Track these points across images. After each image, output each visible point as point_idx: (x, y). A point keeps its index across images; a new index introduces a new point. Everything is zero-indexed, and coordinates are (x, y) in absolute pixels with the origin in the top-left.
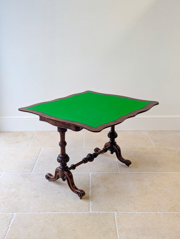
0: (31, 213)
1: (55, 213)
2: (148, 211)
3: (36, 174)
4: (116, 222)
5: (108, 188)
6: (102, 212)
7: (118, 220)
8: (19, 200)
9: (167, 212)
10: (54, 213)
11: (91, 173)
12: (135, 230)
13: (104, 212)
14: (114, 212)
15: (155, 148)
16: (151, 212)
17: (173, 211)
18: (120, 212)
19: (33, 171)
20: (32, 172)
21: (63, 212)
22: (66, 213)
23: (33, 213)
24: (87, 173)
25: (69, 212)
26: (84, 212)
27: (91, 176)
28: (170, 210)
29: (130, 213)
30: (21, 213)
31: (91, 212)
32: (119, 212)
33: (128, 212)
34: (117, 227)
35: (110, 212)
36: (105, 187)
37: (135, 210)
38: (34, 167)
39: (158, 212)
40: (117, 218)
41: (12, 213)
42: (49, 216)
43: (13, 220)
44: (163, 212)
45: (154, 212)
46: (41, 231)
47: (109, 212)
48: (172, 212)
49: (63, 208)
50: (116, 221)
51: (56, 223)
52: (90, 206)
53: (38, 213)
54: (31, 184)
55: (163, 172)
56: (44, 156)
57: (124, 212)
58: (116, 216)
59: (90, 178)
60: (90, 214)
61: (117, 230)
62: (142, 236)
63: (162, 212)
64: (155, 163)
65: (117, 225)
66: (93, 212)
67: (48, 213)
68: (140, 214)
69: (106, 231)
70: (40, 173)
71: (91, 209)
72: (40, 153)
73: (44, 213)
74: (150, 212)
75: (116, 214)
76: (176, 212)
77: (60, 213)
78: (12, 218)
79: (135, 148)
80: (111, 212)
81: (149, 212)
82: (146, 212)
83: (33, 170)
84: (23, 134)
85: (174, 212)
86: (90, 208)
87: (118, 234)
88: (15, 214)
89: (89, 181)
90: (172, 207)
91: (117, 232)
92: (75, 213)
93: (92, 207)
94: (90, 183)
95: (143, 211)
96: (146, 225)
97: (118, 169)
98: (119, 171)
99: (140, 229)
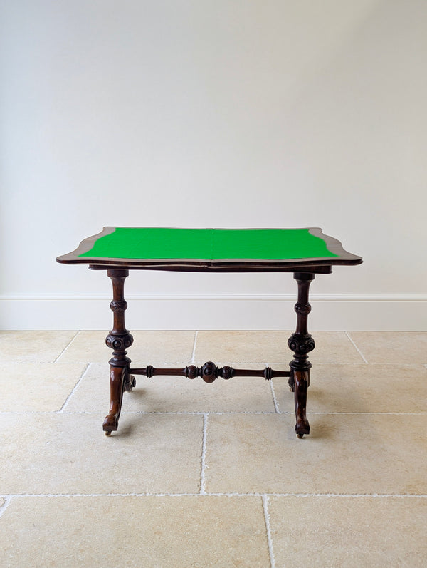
0: (50, 496)
1: (113, 495)
2: (349, 494)
3: (71, 415)
4: (267, 517)
5: (250, 445)
6: (232, 495)
7: (271, 512)
8: (24, 468)
9: (397, 495)
10: (110, 495)
11: (208, 414)
12: (314, 534)
13: (237, 494)
14: (262, 495)
15: (367, 365)
16: (357, 496)
18: (278, 495)
19: (64, 409)
20: (62, 411)
21: (133, 495)
22: (142, 495)
23: (56, 496)
24: (198, 413)
25: (148, 494)
26: (186, 494)
27: (209, 419)
28: (403, 490)
29: (303, 496)
30: (27, 495)
31: (203, 493)
32: (274, 495)
33: (298, 496)
34: (268, 527)
35: (252, 495)
36: (243, 442)
37: (316, 490)
38: (68, 401)
39: (375, 496)
40: (268, 507)
41: (4, 496)
42: (96, 503)
44: (387, 496)
45: (363, 496)
46: (73, 535)
47: (248, 495)
48: (409, 496)
49: (133, 486)
50: (266, 513)
51: (114, 516)
52: (202, 483)
53: (69, 495)
54: (56, 436)
55: (388, 412)
56: (95, 379)
57: (287, 495)
58: (266, 503)
59: (206, 425)
60: (201, 499)
61: (269, 533)
62: (331, 545)
63: (383, 496)
64: (367, 394)
65: (268, 522)
66: (210, 495)
67: (94, 495)
68: (329, 499)
69: (239, 534)
70: (80, 413)
71: (203, 488)
72: (85, 373)
73: (85, 496)
74: (354, 496)
75: (266, 498)
76: (421, 497)
77: (124, 495)
79: (320, 365)
80: (256, 495)
81: (350, 496)
82: (343, 496)
83: (65, 406)
84: (47, 336)
85: (413, 496)
86: (202, 486)
87: (271, 542)
88: (9, 498)
89: (203, 429)
90: (411, 485)
91: (269, 538)
92: (164, 495)
93: (207, 483)
94: (205, 433)
95: (335, 494)
96: (343, 523)
97: (277, 407)
98: (278, 411)
99: (327, 531)
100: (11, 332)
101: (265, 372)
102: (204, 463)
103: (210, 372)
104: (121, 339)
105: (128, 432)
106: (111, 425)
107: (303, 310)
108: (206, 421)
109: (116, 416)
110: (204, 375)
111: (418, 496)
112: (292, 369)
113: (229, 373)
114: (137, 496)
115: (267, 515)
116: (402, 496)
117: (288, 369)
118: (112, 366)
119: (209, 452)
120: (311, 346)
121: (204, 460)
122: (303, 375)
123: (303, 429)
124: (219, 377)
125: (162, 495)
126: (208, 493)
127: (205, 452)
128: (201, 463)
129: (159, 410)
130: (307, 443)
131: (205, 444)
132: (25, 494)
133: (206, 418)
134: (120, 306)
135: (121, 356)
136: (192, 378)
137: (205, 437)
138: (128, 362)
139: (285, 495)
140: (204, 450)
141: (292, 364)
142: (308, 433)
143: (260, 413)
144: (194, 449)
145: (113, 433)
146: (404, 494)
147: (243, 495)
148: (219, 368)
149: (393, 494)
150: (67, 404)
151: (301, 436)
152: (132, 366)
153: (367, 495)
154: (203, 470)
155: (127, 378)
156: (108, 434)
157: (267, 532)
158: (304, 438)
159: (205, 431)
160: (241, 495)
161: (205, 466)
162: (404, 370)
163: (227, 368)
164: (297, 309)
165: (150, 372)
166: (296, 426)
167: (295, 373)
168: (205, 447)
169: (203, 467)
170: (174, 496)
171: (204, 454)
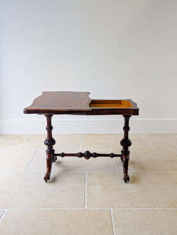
0: (23, 209)
1: (49, 209)
2: (146, 208)
3: (31, 173)
4: (112, 218)
5: (105, 186)
6: (97, 208)
7: (114, 216)
8: (12, 197)
9: (166, 208)
10: (47, 209)
11: (87, 172)
12: (132, 226)
13: (100, 208)
14: (110, 208)
15: (153, 149)
16: (149, 209)
17: (172, 208)
18: (117, 208)
19: (27, 170)
20: (27, 171)
21: (57, 208)
22: (60, 209)
23: (25, 209)
24: (83, 172)
25: (63, 208)
26: (79, 208)
27: (88, 174)
28: (169, 206)
29: (127, 209)
30: (13, 209)
31: (86, 208)
32: (115, 208)
33: (125, 209)
34: (113, 223)
35: (106, 208)
36: (102, 185)
37: (132, 206)
39: (157, 208)
40: (113, 214)
41: (4, 209)
42: (42, 212)
43: (4, 215)
44: (162, 208)
45: (152, 208)
46: (33, 226)
47: (104, 208)
48: (171, 208)
49: (57, 205)
50: (112, 216)
51: (49, 218)
52: (85, 203)
53: (30, 209)
54: (24, 182)
55: (162, 171)
56: (40, 156)
57: (120, 208)
58: (112, 212)
59: (86, 177)
60: (85, 210)
62: (139, 231)
63: (160, 209)
64: (153, 162)
65: (113, 220)
67: (41, 209)
68: (138, 210)
69: (101, 226)
70: (34, 172)
72: (36, 154)
73: (37, 209)
75: (112, 209)
77: (54, 209)
78: (3, 214)
79: (133, 150)
82: (144, 209)
83: (28, 169)
84: (20, 137)
85: (173, 208)
86: (85, 205)
87: (114, 229)
88: (6, 210)
89: (85, 179)
90: (171, 204)
91: (113, 227)
93: (87, 203)
94: (86, 181)
95: (140, 208)
96: (144, 221)
97: (116, 169)
98: (116, 170)
99: (137, 224)
100: (5, 135)
101: (111, 155)
102: (86, 194)
103: (88, 155)
104: (51, 142)
105: (54, 180)
106: (47, 178)
107: (127, 129)
108: (86, 175)
109: (49, 174)
110: (85, 156)
111: (175, 209)
112: (122, 154)
113: (96, 155)
115: (112, 217)
116: (168, 209)
117: (120, 154)
118: (47, 153)
119: (88, 189)
120: (130, 144)
122: (127, 156)
123: (127, 179)
124: (92, 157)
125: (69, 209)
126: (88, 208)
127: (86, 189)
128: (85, 194)
129: (67, 170)
130: (128, 185)
131: (86, 186)
132: (12, 208)
133: (86, 174)
134: (50, 128)
135: (51, 149)
136: (80, 157)
137: (86, 182)
138: (54, 151)
139: (119, 208)
140: (86, 188)
141: (122, 151)
142: (129, 181)
143: (109, 172)
144: (82, 188)
145: (48, 181)
146: (169, 208)
147: (102, 208)
148: (92, 153)
149: (164, 208)
150: (29, 168)
151: (126, 182)
152: (55, 153)
153: (154, 208)
154: (86, 197)
155: (53, 158)
156: (46, 181)
157: (112, 225)
158: (127, 183)
159: (86, 180)
161: (86, 196)
162: (168, 151)
163: (95, 153)
164: (124, 129)
165: (63, 155)
166: (124, 178)
167: (123, 155)
168: (86, 187)
169: (85, 196)
170: (74, 209)
171: (86, 190)
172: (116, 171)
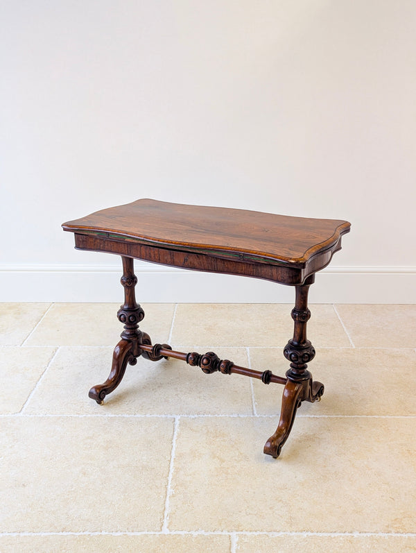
1: (64, 534)
2: (327, 532)
3: (31, 418)
5: (222, 461)
9: (381, 534)
10: (61, 533)
11: (179, 417)
13: (203, 532)
14: (231, 534)
15: (354, 350)
16: (336, 535)
17: (398, 532)
18: (249, 534)
19: (24, 410)
20: (22, 413)
21: (87, 533)
22: (97, 533)
24: (169, 416)
25: (103, 533)
26: (146, 532)
27: (180, 425)
28: (388, 526)
29: (276, 535)
31: (166, 531)
32: (244, 533)
33: (270, 535)
35: (220, 533)
36: (215, 457)
38: (29, 400)
39: (356, 535)
40: (237, 551)
44: (369, 535)
45: (343, 534)
47: (216, 533)
48: (394, 535)
49: (88, 520)
52: (166, 515)
53: (15, 535)
57: (258, 533)
58: (234, 546)
59: (175, 433)
60: (163, 539)
63: (365, 535)
66: (173, 533)
67: (43, 534)
68: (304, 539)
70: (41, 415)
71: (166, 524)
72: (53, 361)
73: (33, 534)
74: (333, 535)
75: (235, 536)
76: (407, 536)
77: (78, 534)
80: (223, 533)
82: (321, 535)
85: (399, 535)
86: (165, 521)
89: (172, 439)
92: (122, 533)
93: (170, 515)
94: (174, 444)
95: (312, 532)
98: (255, 413)
102: (169, 487)
108: (176, 427)
111: (404, 535)
114: (92, 534)
116: (386, 535)
119: (177, 470)
121: (170, 482)
125: (119, 534)
126: (170, 531)
127: (172, 471)
128: (166, 486)
129: (126, 412)
131: (172, 460)
133: (177, 422)
137: (174, 449)
139: (256, 534)
140: (171, 468)
143: (236, 416)
144: (160, 467)
146: (389, 532)
147: (209, 533)
149: (376, 532)
153: (347, 534)
154: (168, 496)
159: (174, 441)
160: (206, 534)
161: (170, 491)
168: (172, 465)
169: (168, 493)
170: (133, 534)
171: (170, 473)
172: (256, 415)
